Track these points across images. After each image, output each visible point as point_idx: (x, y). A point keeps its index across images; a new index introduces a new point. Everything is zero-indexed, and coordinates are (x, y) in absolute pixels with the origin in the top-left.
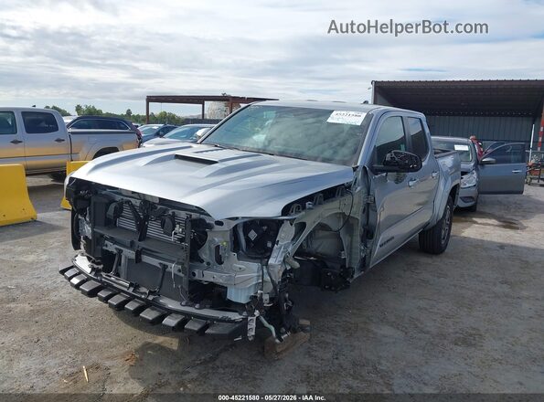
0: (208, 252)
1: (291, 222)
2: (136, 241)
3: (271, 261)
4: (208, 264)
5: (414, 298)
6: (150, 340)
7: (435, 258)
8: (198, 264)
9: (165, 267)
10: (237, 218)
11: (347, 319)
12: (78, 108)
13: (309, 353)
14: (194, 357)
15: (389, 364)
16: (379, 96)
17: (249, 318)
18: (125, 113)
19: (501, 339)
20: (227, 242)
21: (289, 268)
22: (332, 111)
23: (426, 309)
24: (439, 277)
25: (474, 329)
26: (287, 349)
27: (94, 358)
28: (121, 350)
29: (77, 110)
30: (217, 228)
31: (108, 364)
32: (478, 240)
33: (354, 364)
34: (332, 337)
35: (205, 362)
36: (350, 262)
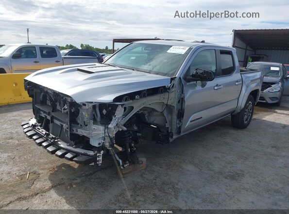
0: (81, 119)
1: (122, 105)
2: (51, 112)
3: (110, 126)
4: (81, 125)
5: (215, 152)
6: (65, 162)
7: (239, 131)
8: (76, 125)
9: (62, 126)
10: (92, 102)
11: (172, 160)
12: (82, 45)
13: (142, 176)
14: (83, 172)
15: (182, 185)
16: (237, 39)
17: (98, 154)
18: (105, 48)
19: (254, 178)
20: (88, 115)
21: (121, 130)
22: (171, 46)
23: (219, 158)
24: (236, 141)
25: (241, 171)
26: (129, 172)
27: (35, 169)
28: (49, 166)
29: (81, 46)
30: (84, 107)
31: (40, 172)
32: (271, 122)
33: (163, 183)
34: (158, 168)
35: (87, 175)
36: (171, 130)
